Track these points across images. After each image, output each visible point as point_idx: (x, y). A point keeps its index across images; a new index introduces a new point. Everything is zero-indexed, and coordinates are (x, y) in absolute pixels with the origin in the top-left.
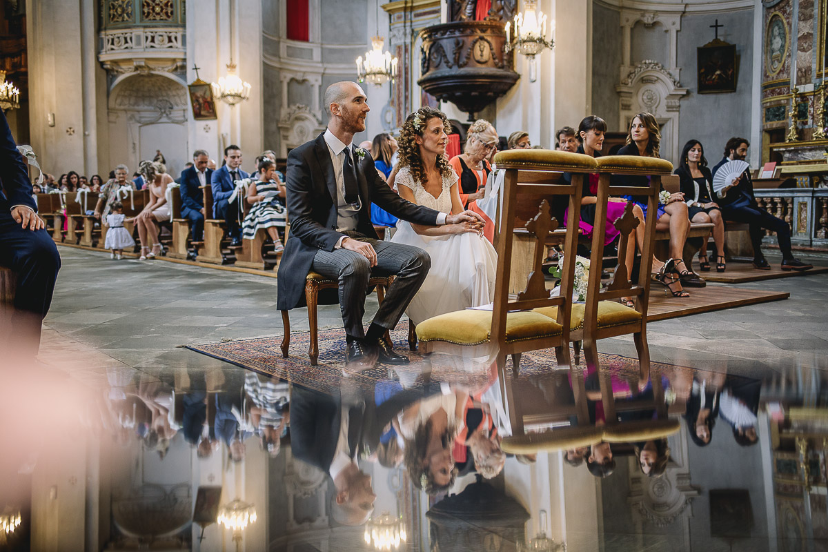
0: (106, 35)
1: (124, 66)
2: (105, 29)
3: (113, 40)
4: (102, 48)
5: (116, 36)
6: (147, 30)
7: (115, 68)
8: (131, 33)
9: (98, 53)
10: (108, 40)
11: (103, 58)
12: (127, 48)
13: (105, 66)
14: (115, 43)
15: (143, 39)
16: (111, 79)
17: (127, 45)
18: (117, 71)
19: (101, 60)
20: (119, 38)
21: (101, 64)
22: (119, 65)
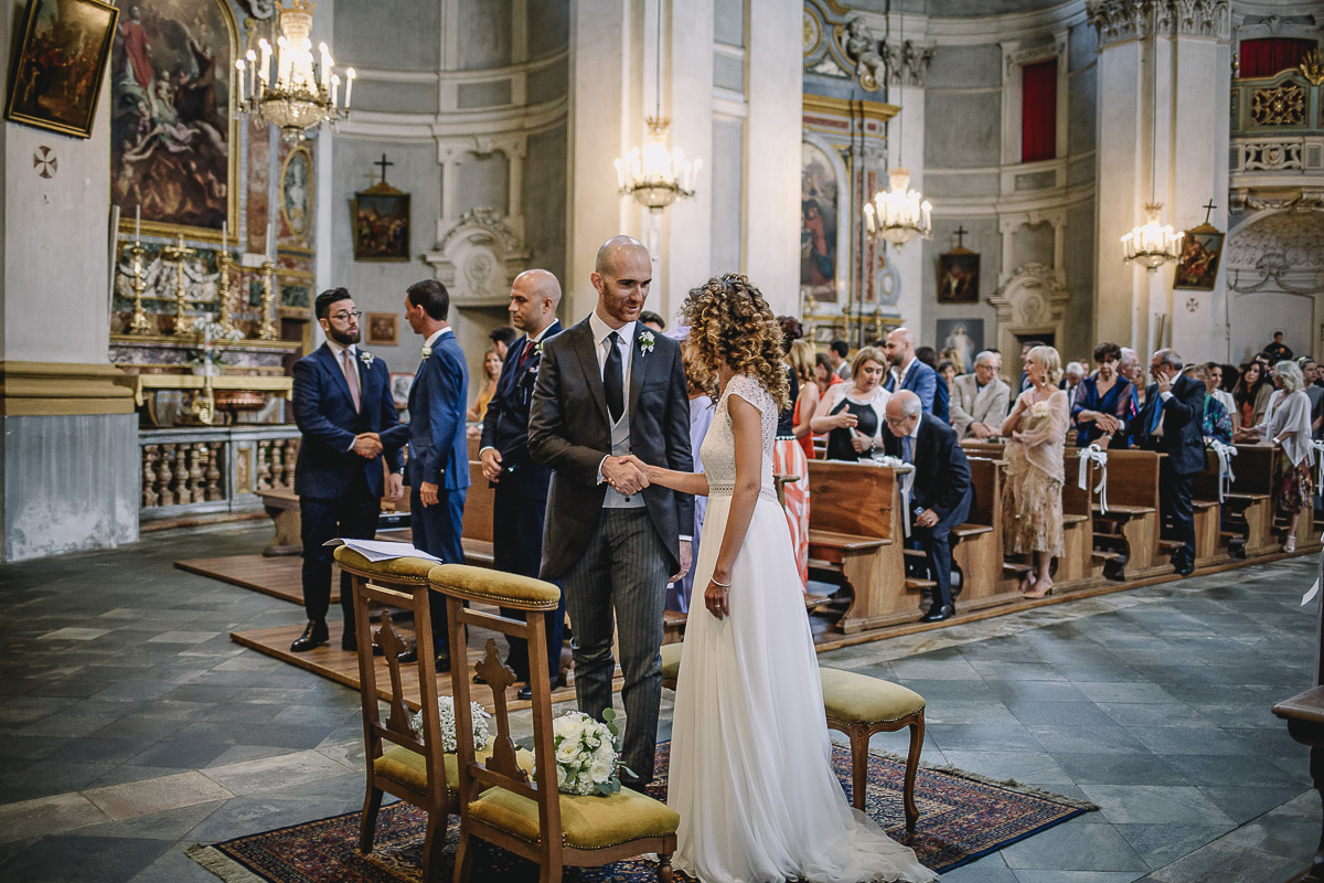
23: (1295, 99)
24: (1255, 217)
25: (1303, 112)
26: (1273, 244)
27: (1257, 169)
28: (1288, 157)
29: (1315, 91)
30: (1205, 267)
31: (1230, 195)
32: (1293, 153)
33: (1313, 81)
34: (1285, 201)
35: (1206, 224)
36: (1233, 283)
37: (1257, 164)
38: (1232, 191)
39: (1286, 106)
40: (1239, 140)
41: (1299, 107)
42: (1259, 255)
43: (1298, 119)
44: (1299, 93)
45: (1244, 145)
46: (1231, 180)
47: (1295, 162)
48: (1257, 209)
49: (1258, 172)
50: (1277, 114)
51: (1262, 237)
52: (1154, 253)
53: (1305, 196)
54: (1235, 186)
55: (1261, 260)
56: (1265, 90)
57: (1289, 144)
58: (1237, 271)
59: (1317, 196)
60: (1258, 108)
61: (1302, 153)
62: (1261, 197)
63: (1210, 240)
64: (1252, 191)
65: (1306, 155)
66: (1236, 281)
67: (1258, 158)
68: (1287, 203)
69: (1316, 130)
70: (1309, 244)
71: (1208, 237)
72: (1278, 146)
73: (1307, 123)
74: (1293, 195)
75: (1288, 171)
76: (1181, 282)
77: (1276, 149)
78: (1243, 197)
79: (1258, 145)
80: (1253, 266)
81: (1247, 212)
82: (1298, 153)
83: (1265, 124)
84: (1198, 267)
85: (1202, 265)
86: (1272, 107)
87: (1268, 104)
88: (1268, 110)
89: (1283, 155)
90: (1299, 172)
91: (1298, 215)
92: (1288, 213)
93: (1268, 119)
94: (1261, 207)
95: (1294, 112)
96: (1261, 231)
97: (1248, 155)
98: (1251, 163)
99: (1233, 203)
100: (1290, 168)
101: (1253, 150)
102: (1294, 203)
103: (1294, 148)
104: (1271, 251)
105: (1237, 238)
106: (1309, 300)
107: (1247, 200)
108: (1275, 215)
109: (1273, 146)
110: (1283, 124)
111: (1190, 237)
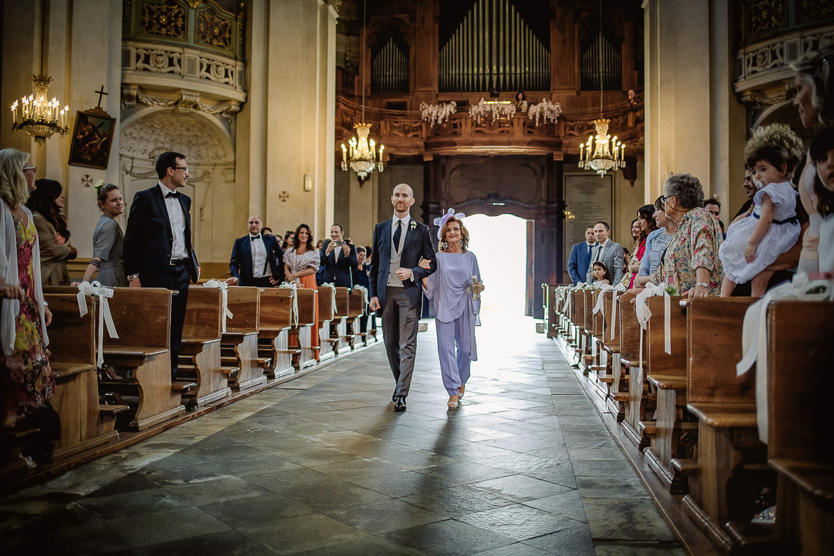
0: (745, 54)
1: (771, 95)
2: (745, 46)
3: (755, 58)
4: (740, 73)
5: (760, 51)
6: (807, 33)
7: (757, 99)
8: (782, 43)
9: (733, 80)
10: (749, 61)
11: (742, 86)
12: (775, 66)
13: (744, 99)
14: (758, 62)
15: (800, 48)
16: (753, 117)
17: (775, 62)
18: (761, 104)
19: (738, 90)
20: (763, 53)
21: (736, 96)
22: (764, 95)
23: (177, 16)
24: (145, 111)
25: (183, 28)
26: (162, 139)
27: (145, 69)
28: (171, 64)
29: (192, 13)
30: (99, 146)
31: (122, 89)
32: (175, 61)
33: (191, 4)
34: (169, 101)
35: (99, 108)
36: (129, 169)
37: (146, 66)
38: (124, 86)
39: (169, 21)
40: (131, 43)
41: (180, 23)
42: (151, 147)
43: (179, 33)
44: (179, 12)
45: (133, 48)
46: (123, 76)
47: (177, 68)
48: (146, 105)
49: (146, 73)
50: (163, 26)
51: (153, 132)
52: (43, 123)
53: (184, 97)
54: (127, 81)
55: (153, 151)
56: (153, 4)
57: (172, 53)
58: (133, 158)
59: (193, 99)
60: (147, 19)
61: (182, 61)
62: (150, 95)
63: (103, 123)
64: (142, 88)
65: (185, 63)
66: (132, 167)
67: (147, 61)
68: (171, 103)
69: (193, 45)
70: (190, 142)
71: (101, 121)
72: (163, 52)
73: (186, 38)
74: (175, 97)
75: (171, 75)
76: (76, 158)
77: (161, 55)
78: (134, 93)
79: (147, 50)
80: (146, 156)
81: (138, 106)
82: (179, 61)
83: (153, 33)
84: (91, 146)
85: (96, 145)
86: (158, 19)
87: (155, 17)
88: (155, 21)
89: (166, 61)
90: (180, 77)
91: (181, 114)
92: (173, 112)
93: (155, 29)
94: (149, 103)
95: (176, 27)
96: (152, 126)
97: (138, 57)
98: (140, 65)
99: (125, 97)
100: (172, 72)
101: (142, 52)
102: (176, 103)
103: (176, 56)
104: (161, 145)
105: (131, 130)
106: (191, 188)
107: (137, 95)
108: (162, 112)
109: (159, 52)
110: (167, 35)
111: (82, 118)
